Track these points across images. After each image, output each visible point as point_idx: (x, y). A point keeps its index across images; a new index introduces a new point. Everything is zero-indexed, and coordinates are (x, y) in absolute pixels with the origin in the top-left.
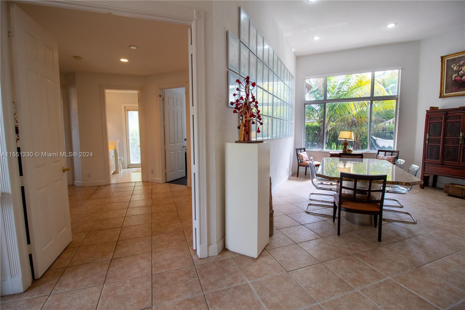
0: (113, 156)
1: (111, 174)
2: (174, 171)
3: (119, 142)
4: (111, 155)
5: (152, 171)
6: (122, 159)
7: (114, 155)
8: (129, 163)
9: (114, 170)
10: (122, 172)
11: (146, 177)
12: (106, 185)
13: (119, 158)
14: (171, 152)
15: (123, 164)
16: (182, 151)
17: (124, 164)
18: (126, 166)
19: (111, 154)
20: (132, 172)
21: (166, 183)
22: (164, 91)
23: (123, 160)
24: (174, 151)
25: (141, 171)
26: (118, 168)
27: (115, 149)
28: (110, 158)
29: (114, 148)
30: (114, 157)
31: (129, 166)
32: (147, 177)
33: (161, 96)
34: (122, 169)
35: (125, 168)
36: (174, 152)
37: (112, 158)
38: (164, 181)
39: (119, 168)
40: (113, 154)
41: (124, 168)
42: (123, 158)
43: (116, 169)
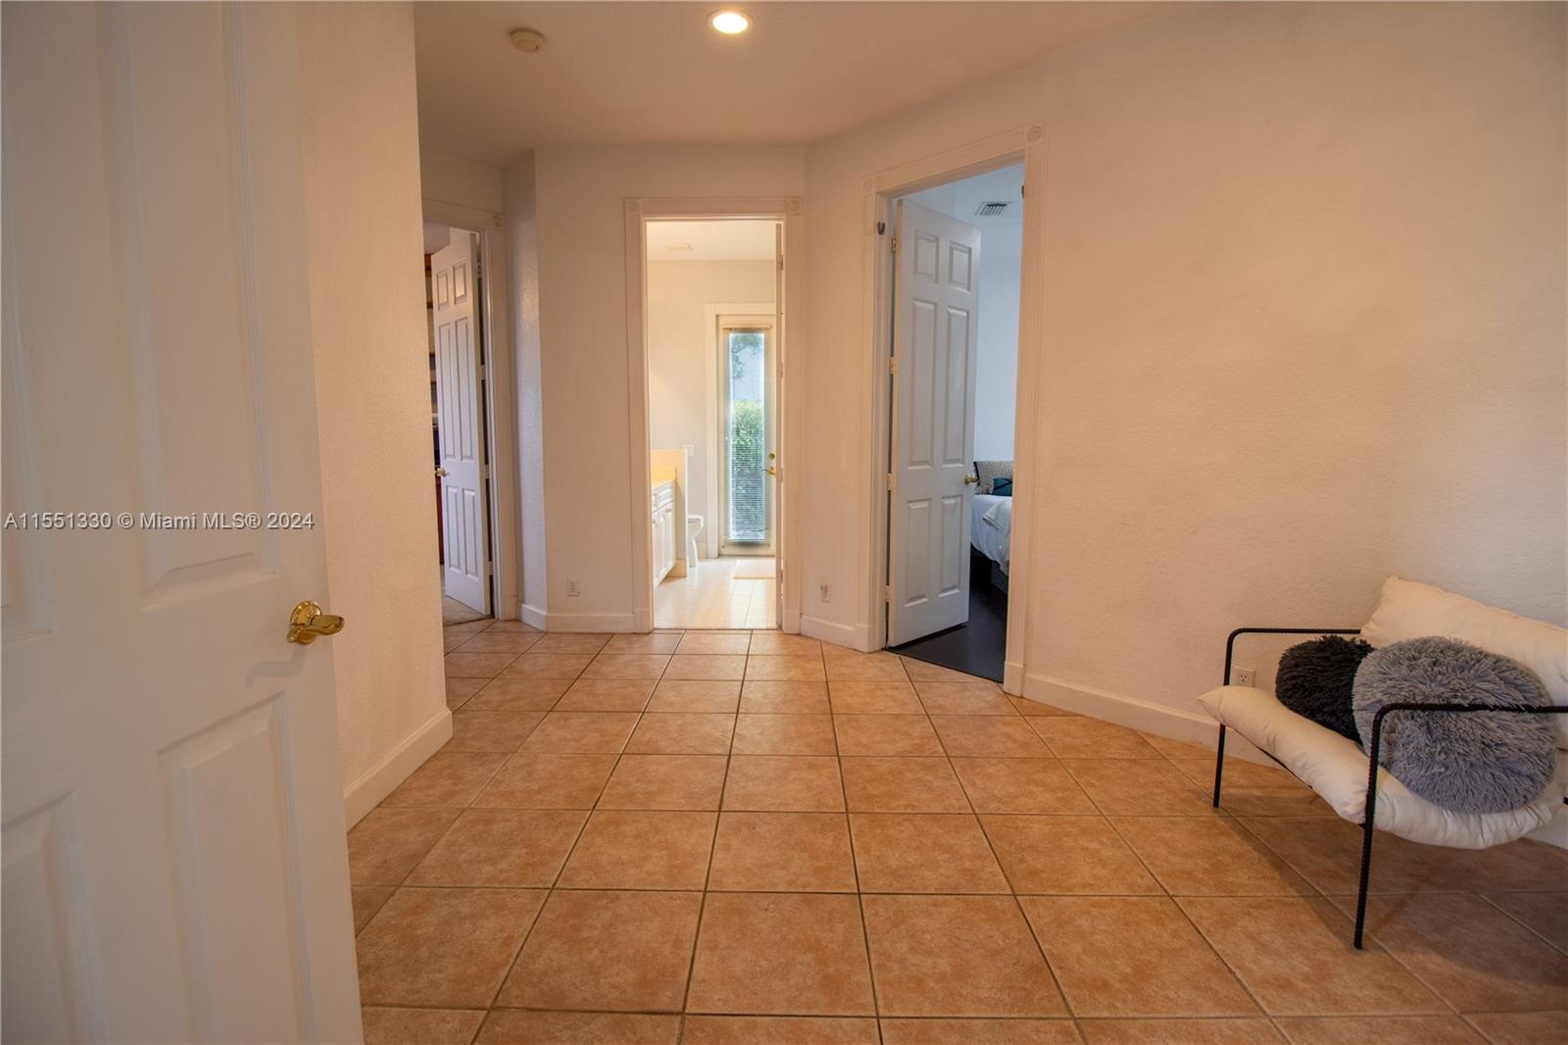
0: (668, 511)
1: (656, 582)
2: (923, 596)
3: (693, 455)
4: (661, 504)
5: (822, 589)
6: (698, 520)
7: (670, 506)
8: (723, 537)
9: (671, 564)
10: (698, 570)
11: (798, 611)
12: (635, 633)
13: (688, 516)
14: (914, 506)
15: (702, 540)
16: (959, 499)
17: (707, 542)
18: (713, 549)
19: (658, 499)
20: (732, 574)
21: (883, 649)
22: (900, 203)
23: (702, 525)
24: (929, 499)
25: (775, 576)
26: (684, 559)
27: (676, 482)
28: (654, 516)
29: (674, 478)
30: (670, 514)
31: (725, 551)
32: (801, 614)
33: (886, 230)
34: (699, 558)
35: (707, 558)
36: (925, 505)
37: (662, 519)
38: (878, 644)
39: (688, 558)
40: (670, 499)
41: (705, 556)
42: (702, 518)
43: (677, 559)
